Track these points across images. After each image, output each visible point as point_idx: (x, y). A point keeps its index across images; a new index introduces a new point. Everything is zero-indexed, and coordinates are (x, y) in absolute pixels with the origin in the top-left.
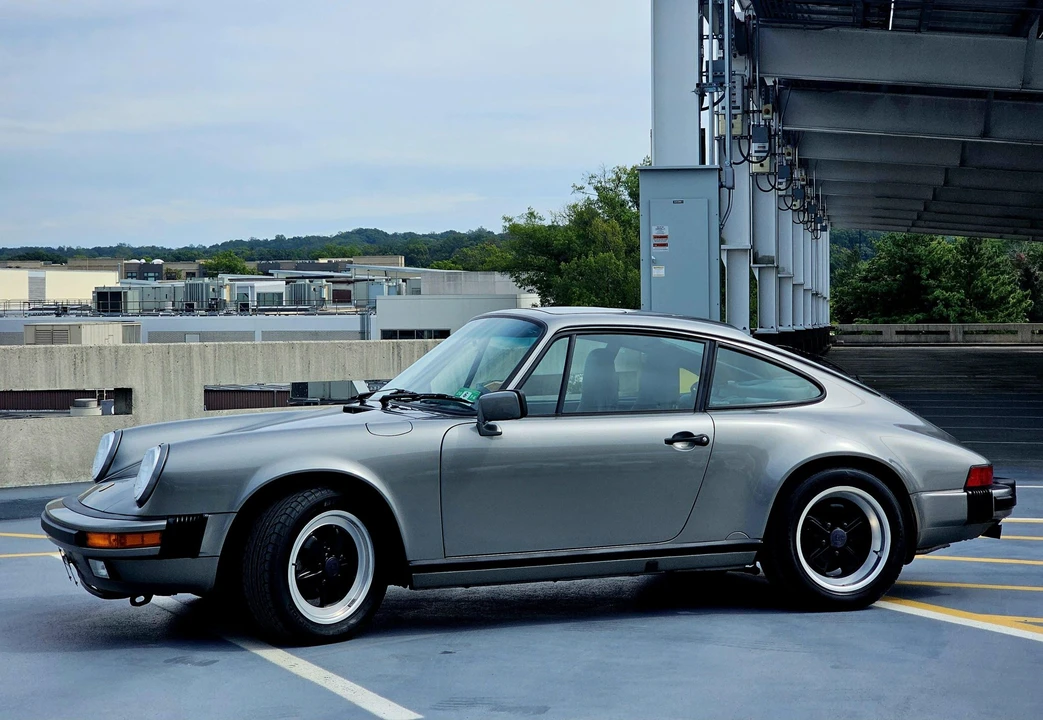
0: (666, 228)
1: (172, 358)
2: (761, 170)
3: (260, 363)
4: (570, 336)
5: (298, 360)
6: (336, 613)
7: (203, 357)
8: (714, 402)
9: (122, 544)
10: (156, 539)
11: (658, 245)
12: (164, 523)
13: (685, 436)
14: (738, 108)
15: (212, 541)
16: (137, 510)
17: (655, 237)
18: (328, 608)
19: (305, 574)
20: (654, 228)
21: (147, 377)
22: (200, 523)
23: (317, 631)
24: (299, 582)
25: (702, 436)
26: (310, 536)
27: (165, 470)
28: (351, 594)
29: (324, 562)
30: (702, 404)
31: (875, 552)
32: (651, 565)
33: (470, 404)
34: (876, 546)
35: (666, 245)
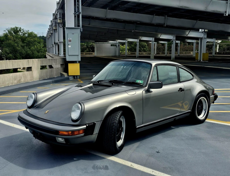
0: (71, 38)
3: (4, 65)
4: (156, 66)
9: (73, 134)
13: (181, 89)
22: (94, 124)
25: (184, 88)
30: (179, 81)
31: (205, 110)
32: (175, 119)
33: (142, 84)
34: (204, 109)
35: (71, 42)
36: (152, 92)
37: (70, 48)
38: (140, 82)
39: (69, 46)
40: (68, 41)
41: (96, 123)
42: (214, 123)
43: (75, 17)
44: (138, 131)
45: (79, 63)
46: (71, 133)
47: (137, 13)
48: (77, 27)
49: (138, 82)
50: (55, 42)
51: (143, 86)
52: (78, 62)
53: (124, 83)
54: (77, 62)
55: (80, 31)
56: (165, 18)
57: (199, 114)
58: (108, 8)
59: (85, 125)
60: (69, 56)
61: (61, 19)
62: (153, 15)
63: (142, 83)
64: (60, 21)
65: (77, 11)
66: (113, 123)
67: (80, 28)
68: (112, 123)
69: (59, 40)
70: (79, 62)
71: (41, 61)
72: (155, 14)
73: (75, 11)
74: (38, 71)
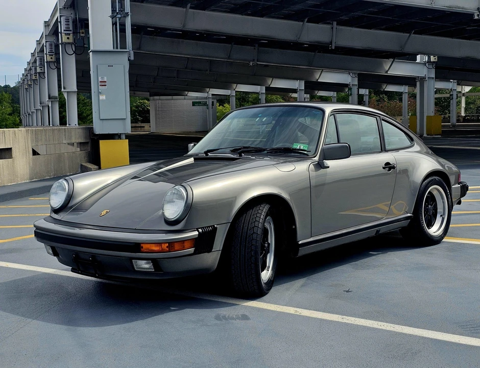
0: (105, 77)
9: (171, 249)
10: (192, 243)
11: (102, 85)
12: (197, 233)
13: (388, 165)
17: (100, 82)
20: (100, 78)
25: (394, 164)
27: (194, 201)
30: (383, 149)
31: (441, 216)
32: (378, 231)
33: (306, 152)
34: (440, 212)
35: (105, 85)
36: (328, 167)
37: (103, 100)
38: (302, 148)
39: (102, 97)
40: (100, 84)
41: (216, 228)
42: (464, 244)
43: (113, 25)
44: (302, 252)
45: (126, 138)
46: (167, 247)
47: (262, 16)
48: (119, 50)
49: (298, 148)
50: (51, 95)
51: (308, 155)
52: (124, 137)
53: (266, 152)
54: (122, 136)
55: (129, 60)
56: (332, 28)
57: (430, 225)
58: (189, 5)
59: (195, 231)
60: (101, 121)
61: (69, 34)
62: (303, 21)
63: (306, 149)
64: (68, 38)
65: (119, 11)
66: (253, 228)
67: (127, 50)
68: (249, 228)
69: (66, 87)
70: (128, 137)
71: (34, 132)
72: (306, 20)
73: (114, 10)
74: (28, 157)
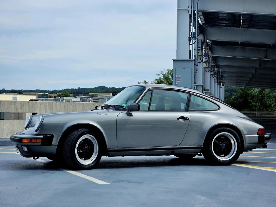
0: (180, 75)
1: (48, 105)
2: (206, 66)
3: (71, 108)
4: (152, 90)
5: (81, 107)
6: (88, 162)
7: (56, 106)
8: (190, 109)
9: (31, 142)
10: (40, 140)
11: (178, 80)
12: (43, 136)
13: (182, 118)
14: (200, 48)
15: (55, 142)
16: (35, 133)
17: (177, 78)
18: (86, 161)
19: (80, 151)
20: (177, 76)
21: (41, 110)
22: (52, 136)
23: (83, 166)
24: (78, 153)
25: (187, 118)
26: (81, 141)
27: (43, 122)
28: (92, 157)
29: (85, 148)
30: (187, 110)
31: (233, 150)
32: (173, 152)
35: (180, 80)
36: (133, 115)
41: (54, 135)
50: (206, 89)
61: (199, 50)
69: (196, 82)
